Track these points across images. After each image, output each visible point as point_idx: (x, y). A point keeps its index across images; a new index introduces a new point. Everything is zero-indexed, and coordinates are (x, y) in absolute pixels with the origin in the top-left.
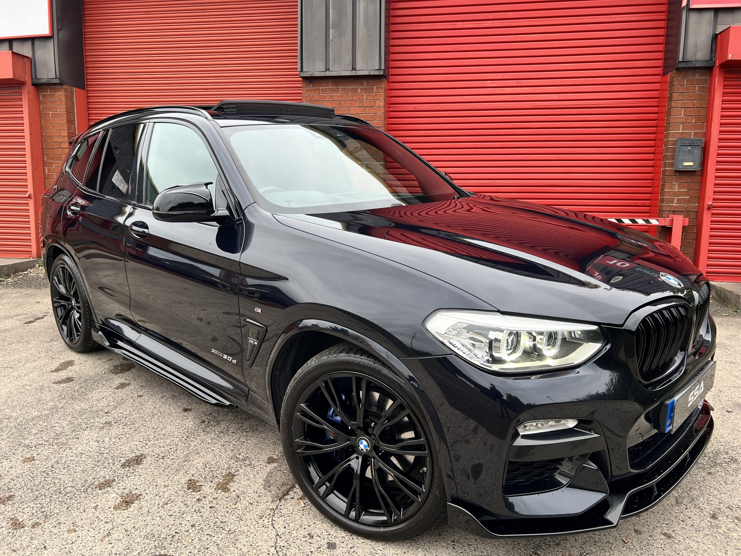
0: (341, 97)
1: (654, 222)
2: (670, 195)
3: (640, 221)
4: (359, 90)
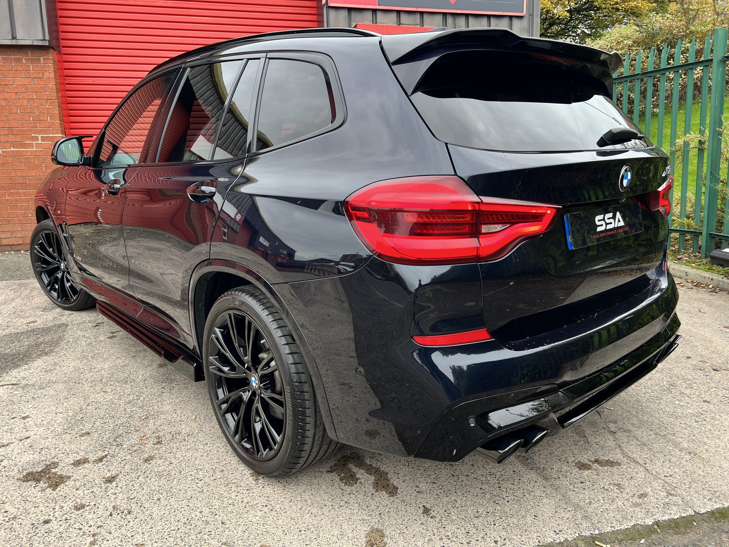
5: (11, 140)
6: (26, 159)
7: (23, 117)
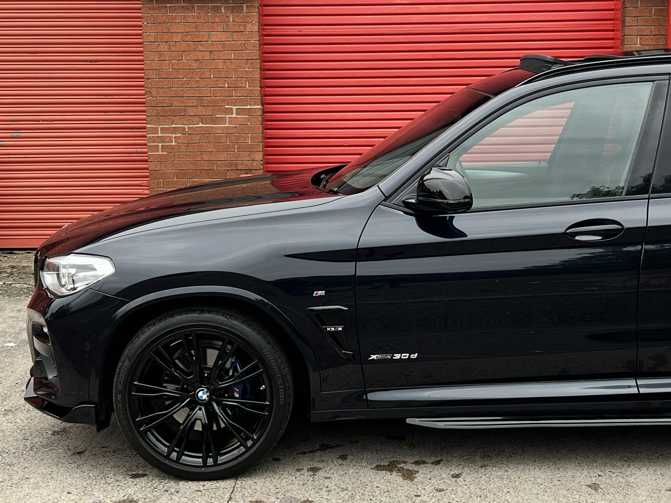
0: (197, 18)
4: (223, 8)
5: (200, 113)
6: (216, 137)
7: (216, 83)
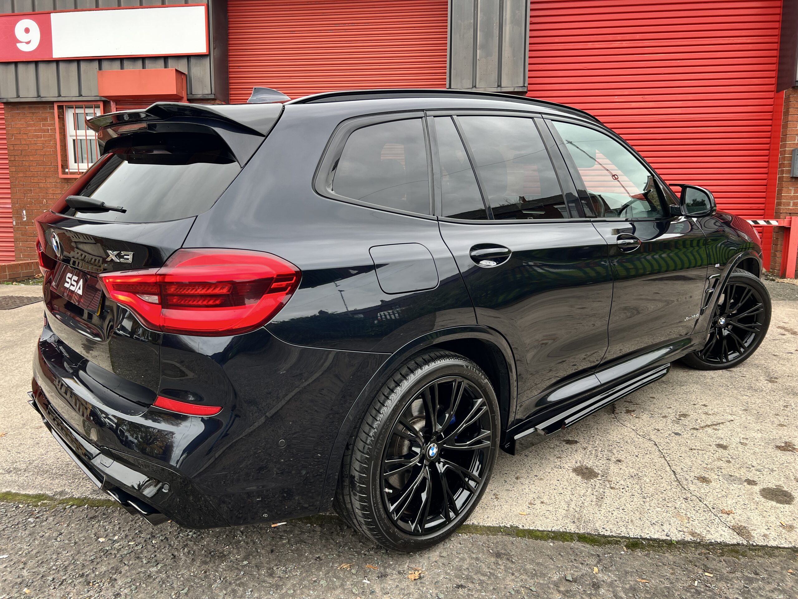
1: (774, 223)
2: (787, 199)
3: (762, 222)
